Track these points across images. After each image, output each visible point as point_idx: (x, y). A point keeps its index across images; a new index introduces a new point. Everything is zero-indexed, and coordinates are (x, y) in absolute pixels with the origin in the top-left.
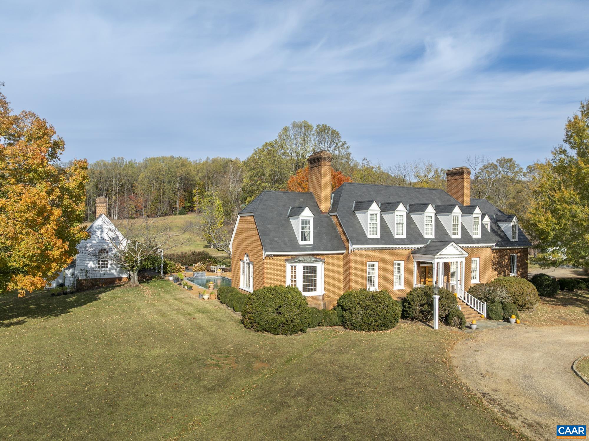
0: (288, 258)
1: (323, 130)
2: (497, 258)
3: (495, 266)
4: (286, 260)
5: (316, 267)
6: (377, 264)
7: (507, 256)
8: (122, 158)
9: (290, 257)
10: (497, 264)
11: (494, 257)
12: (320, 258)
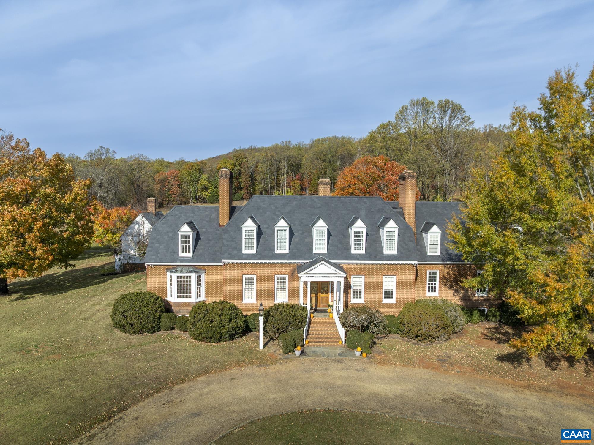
0: (169, 267)
1: (444, 106)
2: (453, 274)
3: (449, 283)
4: (167, 270)
5: (190, 277)
6: (255, 277)
7: (471, 272)
8: (289, 141)
9: (171, 267)
10: (454, 281)
11: (447, 273)
12: (201, 269)
